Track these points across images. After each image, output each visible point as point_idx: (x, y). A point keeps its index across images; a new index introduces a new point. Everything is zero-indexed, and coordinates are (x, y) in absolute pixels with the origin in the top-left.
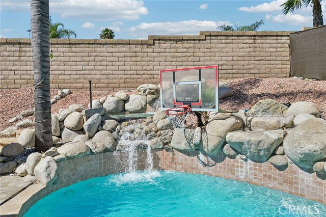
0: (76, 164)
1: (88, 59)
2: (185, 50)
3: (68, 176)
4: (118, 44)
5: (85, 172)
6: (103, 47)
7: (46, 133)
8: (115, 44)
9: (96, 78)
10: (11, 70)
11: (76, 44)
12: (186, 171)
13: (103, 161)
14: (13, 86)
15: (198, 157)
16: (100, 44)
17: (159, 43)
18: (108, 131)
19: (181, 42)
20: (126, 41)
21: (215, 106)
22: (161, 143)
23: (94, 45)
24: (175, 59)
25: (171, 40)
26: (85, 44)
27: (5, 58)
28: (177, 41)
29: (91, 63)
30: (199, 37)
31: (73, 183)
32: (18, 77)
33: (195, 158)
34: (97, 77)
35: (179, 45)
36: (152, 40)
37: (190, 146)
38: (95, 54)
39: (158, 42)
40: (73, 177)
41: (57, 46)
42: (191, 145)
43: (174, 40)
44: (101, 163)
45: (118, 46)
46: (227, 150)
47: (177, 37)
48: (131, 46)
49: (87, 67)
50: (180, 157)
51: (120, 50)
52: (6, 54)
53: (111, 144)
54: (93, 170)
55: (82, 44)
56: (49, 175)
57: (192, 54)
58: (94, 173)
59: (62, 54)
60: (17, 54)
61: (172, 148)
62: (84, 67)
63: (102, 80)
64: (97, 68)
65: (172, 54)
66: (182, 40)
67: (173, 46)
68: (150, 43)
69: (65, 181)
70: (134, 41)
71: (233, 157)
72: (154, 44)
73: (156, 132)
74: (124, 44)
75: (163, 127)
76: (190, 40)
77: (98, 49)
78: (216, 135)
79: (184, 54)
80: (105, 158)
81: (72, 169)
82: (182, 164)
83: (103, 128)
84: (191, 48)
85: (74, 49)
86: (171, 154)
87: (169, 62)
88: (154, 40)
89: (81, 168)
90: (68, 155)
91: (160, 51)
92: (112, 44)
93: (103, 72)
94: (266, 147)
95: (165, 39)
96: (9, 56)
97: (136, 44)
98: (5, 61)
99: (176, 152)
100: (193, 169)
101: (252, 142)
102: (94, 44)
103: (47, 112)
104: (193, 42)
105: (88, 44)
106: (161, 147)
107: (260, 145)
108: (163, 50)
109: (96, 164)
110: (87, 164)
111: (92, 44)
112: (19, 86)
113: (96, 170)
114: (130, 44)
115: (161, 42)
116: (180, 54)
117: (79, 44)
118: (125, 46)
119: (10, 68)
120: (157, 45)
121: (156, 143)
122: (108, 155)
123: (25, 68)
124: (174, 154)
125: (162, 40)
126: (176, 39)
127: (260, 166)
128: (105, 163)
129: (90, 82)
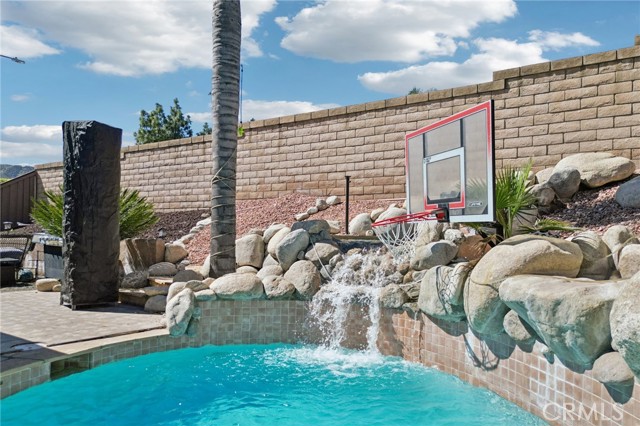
0: (236, 312)
1: (373, 139)
2: (587, 90)
3: (220, 329)
4: (430, 102)
5: (254, 328)
6: (401, 113)
7: (220, 256)
8: (423, 103)
9: (386, 173)
10: (268, 169)
11: (356, 114)
12: (442, 368)
13: (289, 316)
14: (269, 194)
15: (465, 340)
16: (396, 108)
17: (520, 85)
18: (314, 262)
19: (579, 73)
20: (445, 92)
21: (487, 208)
22: (399, 296)
23: (385, 112)
24: (559, 117)
25: (549, 73)
26: (370, 111)
27: (261, 150)
28: (566, 72)
29: (379, 147)
30: (633, 51)
31: (227, 343)
32: (276, 179)
33: (459, 340)
34: (388, 172)
35: (573, 80)
36: (503, 81)
37: (445, 308)
38: (385, 128)
39: (516, 82)
40: (229, 334)
41: (328, 122)
42: (447, 306)
43: (558, 72)
44: (284, 319)
45: (428, 107)
46: (510, 324)
47: (567, 61)
48: (456, 101)
49: (370, 155)
50: (433, 332)
51: (433, 112)
52: (264, 143)
53: (307, 285)
54: (269, 329)
55: (366, 112)
56: (174, 316)
57: (609, 98)
58: (271, 335)
59: (334, 135)
60: (276, 142)
61: (420, 311)
62: (367, 156)
63: (396, 178)
64: (388, 154)
65: (552, 106)
66: (583, 67)
67: (555, 85)
68: (497, 88)
69: (214, 336)
70: (460, 89)
71: (527, 347)
72: (507, 88)
73: (404, 273)
74: (441, 100)
75: (418, 263)
76: (606, 63)
77: (391, 118)
78: (483, 282)
79: (586, 102)
80: (293, 311)
81: (229, 319)
82: (435, 350)
83: (307, 255)
84: (607, 82)
85: (353, 124)
86: (417, 323)
87: (542, 127)
88: (506, 81)
89: (245, 320)
90: (218, 292)
91: (520, 104)
92: (418, 104)
93: (398, 161)
94: (572, 320)
95: (533, 72)
96: (267, 147)
97: (465, 97)
98: (262, 155)
99: (426, 319)
100: (455, 365)
101: (538, 303)
102: (386, 108)
103: (224, 222)
104: (614, 67)
105: (376, 110)
106: (397, 305)
107: (560, 314)
108: (529, 99)
109: (276, 319)
110: (259, 314)
111: (383, 109)
112: (276, 193)
113: (275, 330)
114: (452, 98)
115: (525, 81)
116: (574, 104)
117: (361, 113)
118: (443, 104)
119: (267, 165)
120: (513, 90)
121: (389, 295)
122: (298, 306)
123: (283, 164)
124: (422, 325)
125: (526, 76)
126: (564, 67)
127: (578, 382)
128: (293, 319)
129: (348, 178)
